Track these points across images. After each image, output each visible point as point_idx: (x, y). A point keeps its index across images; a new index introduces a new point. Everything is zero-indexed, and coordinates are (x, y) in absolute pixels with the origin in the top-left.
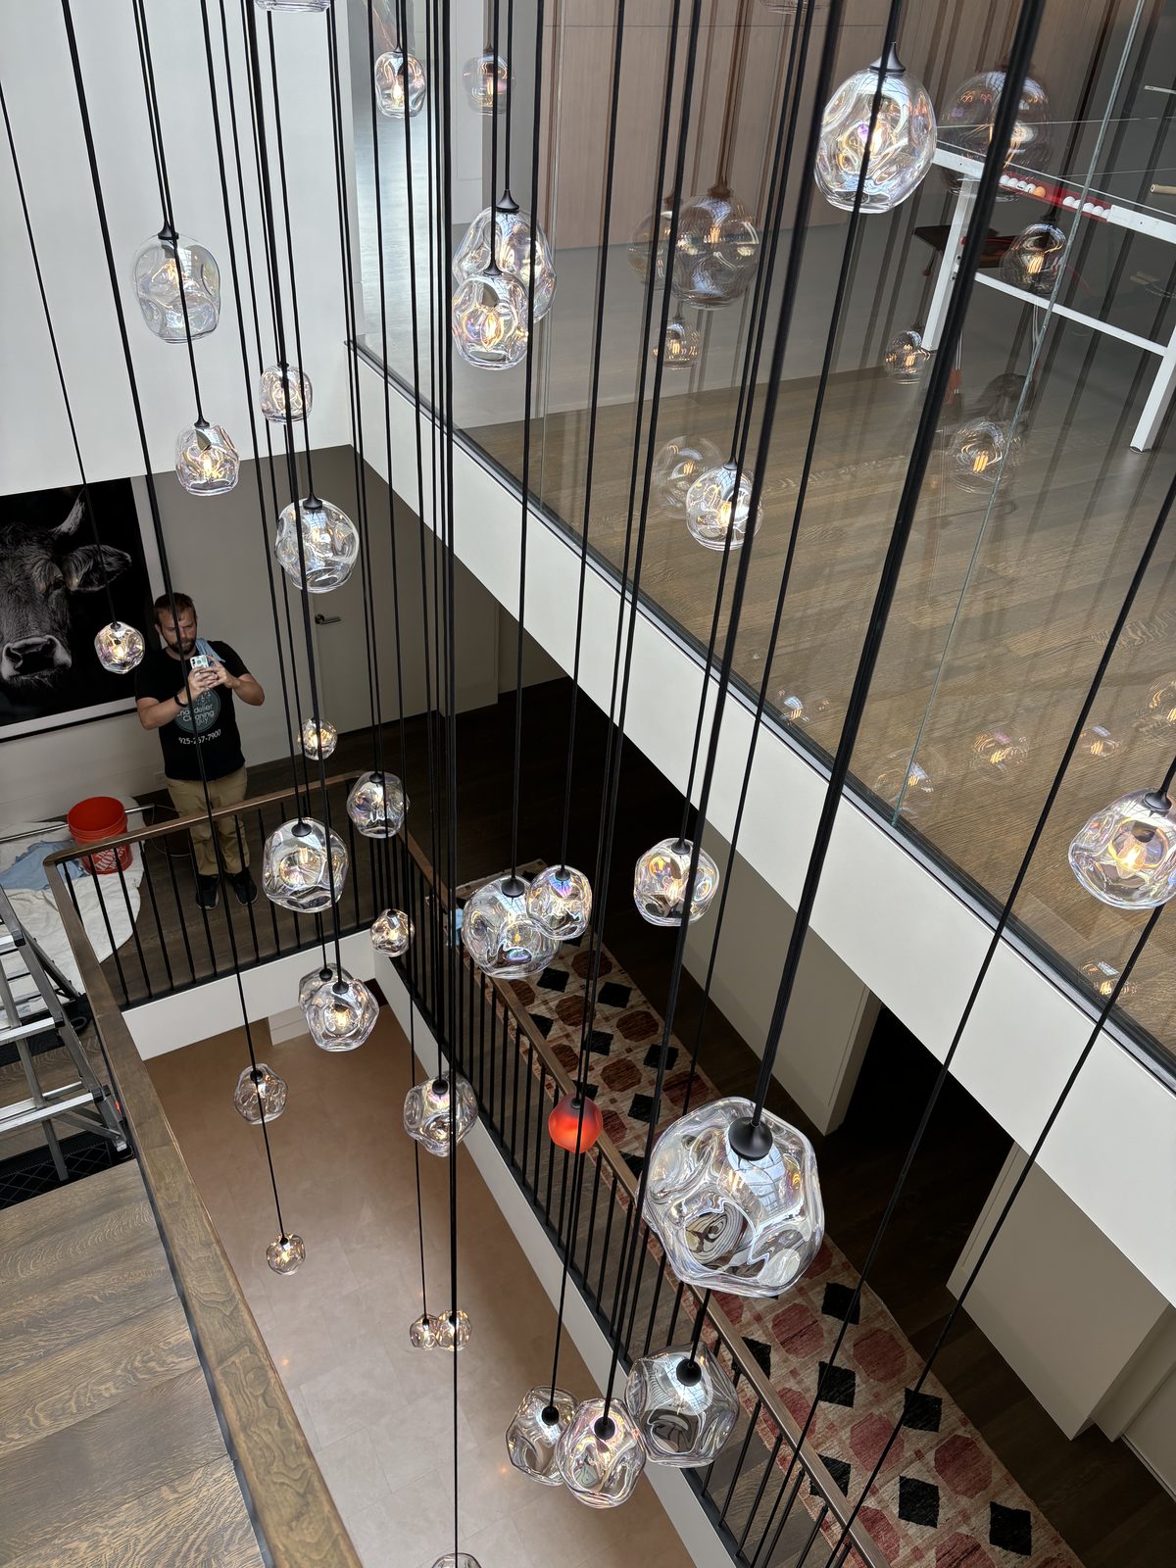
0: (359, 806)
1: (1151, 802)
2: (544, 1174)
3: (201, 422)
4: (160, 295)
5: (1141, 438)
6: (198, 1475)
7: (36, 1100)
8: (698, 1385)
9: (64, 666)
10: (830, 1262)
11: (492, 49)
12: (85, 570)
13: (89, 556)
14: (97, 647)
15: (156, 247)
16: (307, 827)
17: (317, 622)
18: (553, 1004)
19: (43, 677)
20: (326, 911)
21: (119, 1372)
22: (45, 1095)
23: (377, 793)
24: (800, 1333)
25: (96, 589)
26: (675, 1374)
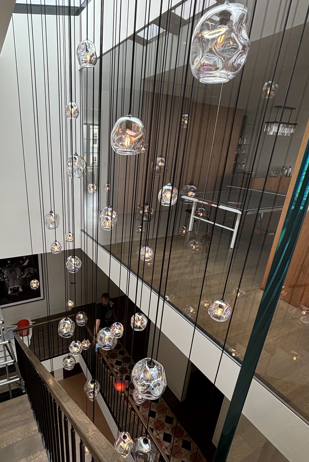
0: (78, 319)
1: (221, 300)
2: (115, 409)
3: (56, 241)
4: (49, 221)
5: (232, 246)
6: (39, 453)
7: (8, 379)
8: (148, 445)
9: (21, 292)
10: (183, 434)
11: (108, 183)
12: (27, 273)
13: (28, 270)
14: (30, 284)
15: (49, 214)
16: (68, 319)
17: (71, 284)
18: (118, 369)
19: (16, 294)
20: (70, 337)
21: (22, 435)
22: (10, 378)
23: (81, 316)
24: (177, 453)
25: (29, 276)
26: (143, 442)
